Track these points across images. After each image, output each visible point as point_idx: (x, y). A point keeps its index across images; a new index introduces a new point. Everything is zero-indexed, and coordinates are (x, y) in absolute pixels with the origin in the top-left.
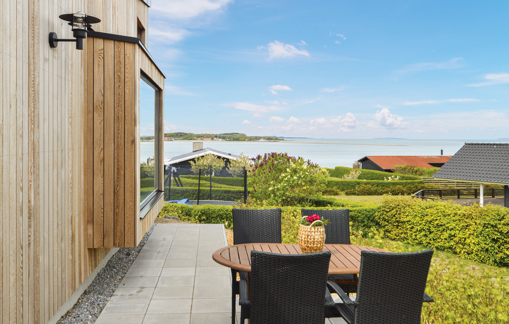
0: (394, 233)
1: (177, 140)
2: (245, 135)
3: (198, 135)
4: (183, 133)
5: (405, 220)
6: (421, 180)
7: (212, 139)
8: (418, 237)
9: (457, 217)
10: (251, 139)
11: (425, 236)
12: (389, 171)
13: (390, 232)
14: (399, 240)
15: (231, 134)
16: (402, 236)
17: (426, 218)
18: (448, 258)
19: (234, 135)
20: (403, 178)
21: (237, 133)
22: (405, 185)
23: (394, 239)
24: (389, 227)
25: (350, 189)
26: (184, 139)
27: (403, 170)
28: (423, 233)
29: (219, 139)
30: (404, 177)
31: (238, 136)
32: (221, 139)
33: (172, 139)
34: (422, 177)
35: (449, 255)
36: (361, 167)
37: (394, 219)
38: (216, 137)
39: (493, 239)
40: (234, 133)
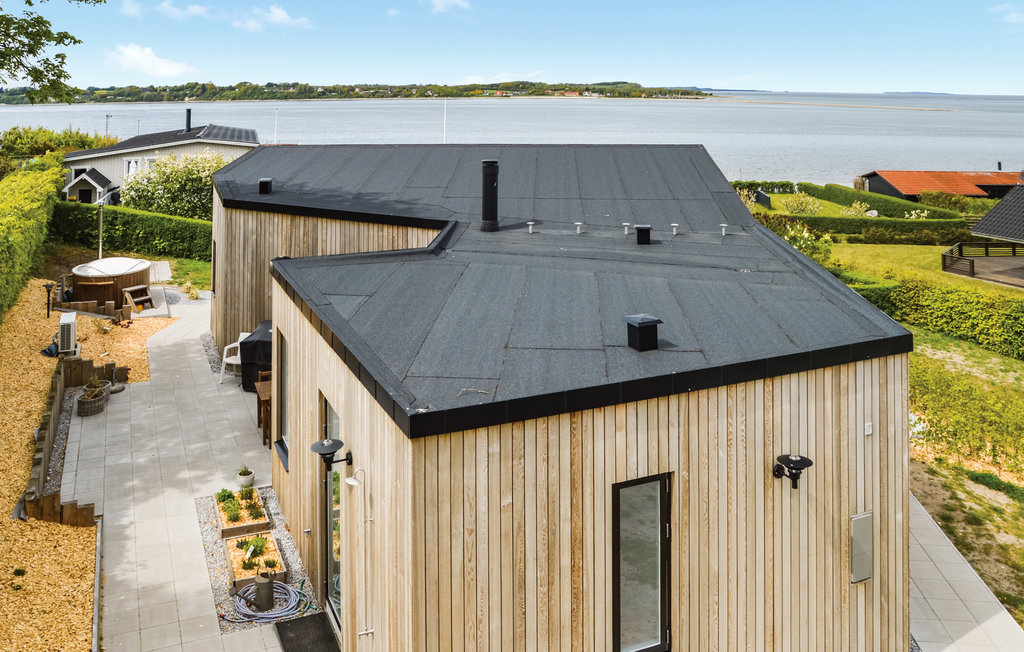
0: (912, 316)
1: (517, 95)
2: (640, 86)
3: (554, 85)
4: (527, 83)
5: (924, 304)
6: (962, 219)
7: (581, 94)
8: (939, 323)
9: (980, 306)
10: (651, 93)
11: (947, 322)
12: (914, 198)
13: (908, 315)
14: (918, 325)
15: (615, 84)
16: (922, 321)
17: (947, 303)
18: (971, 348)
19: (619, 85)
20: (933, 214)
21: (624, 83)
22: (936, 227)
23: (913, 324)
24: (907, 310)
25: (854, 231)
26: (530, 94)
27: (936, 199)
28: (944, 320)
29: (594, 94)
30: (935, 212)
31: (627, 87)
32: (596, 95)
33: (509, 93)
34: (963, 214)
35: (973, 346)
36: (867, 185)
37: (912, 302)
38: (587, 90)
39: (1016, 332)
40: (619, 83)
